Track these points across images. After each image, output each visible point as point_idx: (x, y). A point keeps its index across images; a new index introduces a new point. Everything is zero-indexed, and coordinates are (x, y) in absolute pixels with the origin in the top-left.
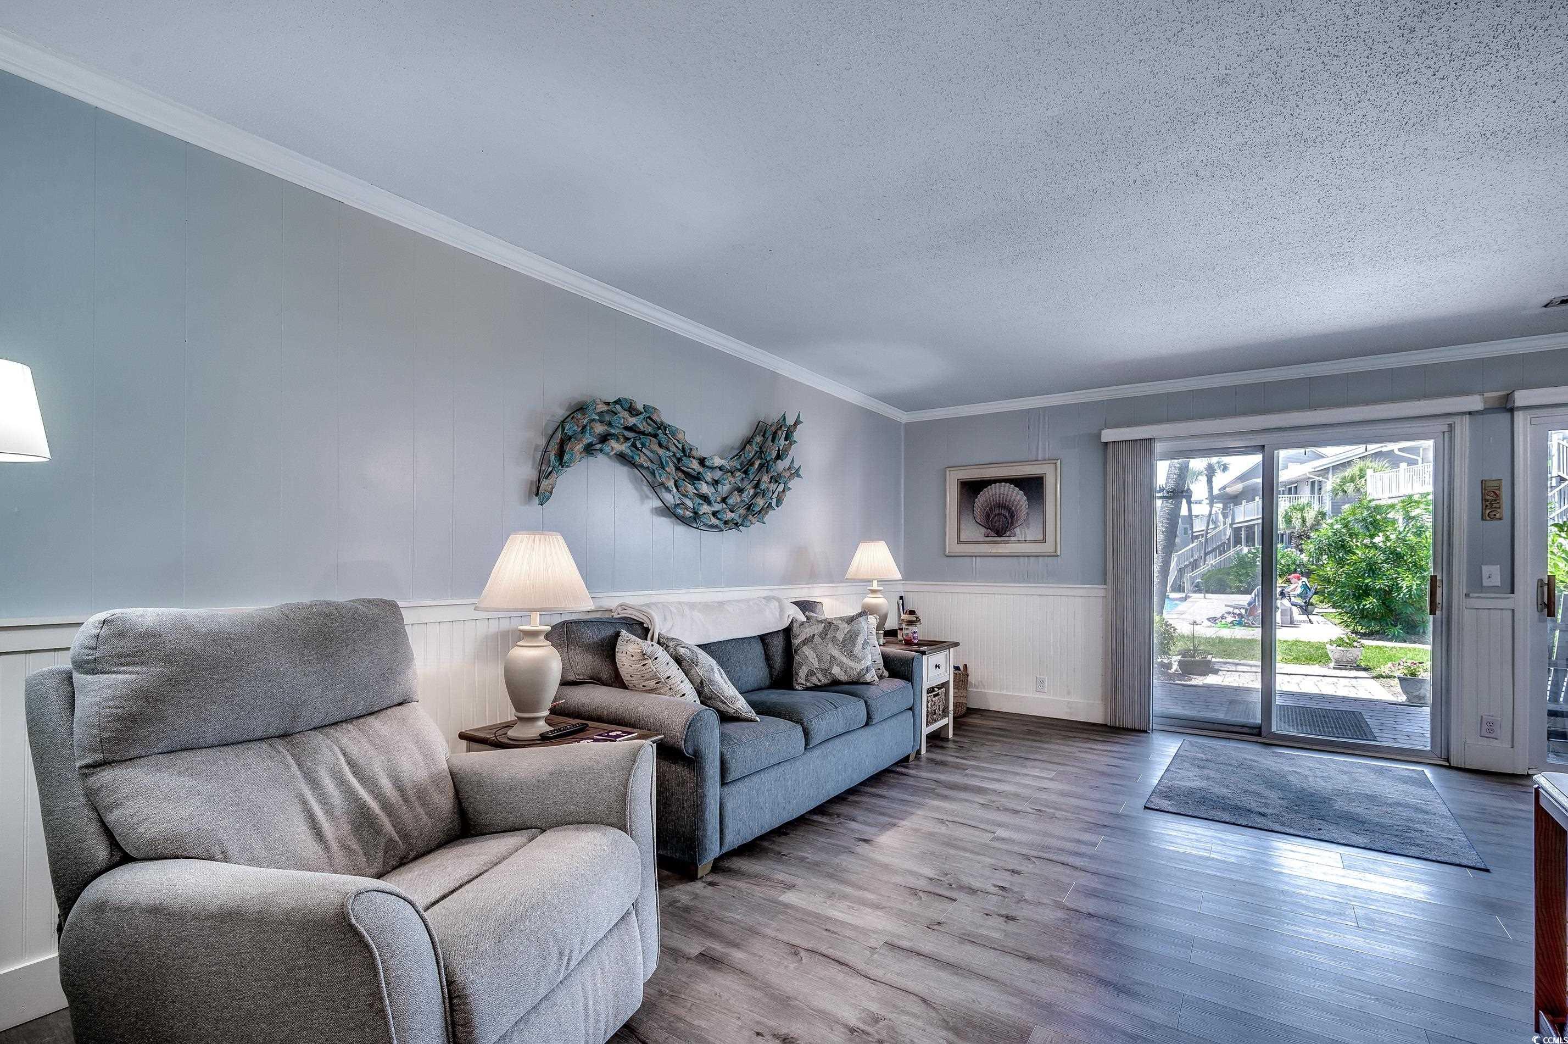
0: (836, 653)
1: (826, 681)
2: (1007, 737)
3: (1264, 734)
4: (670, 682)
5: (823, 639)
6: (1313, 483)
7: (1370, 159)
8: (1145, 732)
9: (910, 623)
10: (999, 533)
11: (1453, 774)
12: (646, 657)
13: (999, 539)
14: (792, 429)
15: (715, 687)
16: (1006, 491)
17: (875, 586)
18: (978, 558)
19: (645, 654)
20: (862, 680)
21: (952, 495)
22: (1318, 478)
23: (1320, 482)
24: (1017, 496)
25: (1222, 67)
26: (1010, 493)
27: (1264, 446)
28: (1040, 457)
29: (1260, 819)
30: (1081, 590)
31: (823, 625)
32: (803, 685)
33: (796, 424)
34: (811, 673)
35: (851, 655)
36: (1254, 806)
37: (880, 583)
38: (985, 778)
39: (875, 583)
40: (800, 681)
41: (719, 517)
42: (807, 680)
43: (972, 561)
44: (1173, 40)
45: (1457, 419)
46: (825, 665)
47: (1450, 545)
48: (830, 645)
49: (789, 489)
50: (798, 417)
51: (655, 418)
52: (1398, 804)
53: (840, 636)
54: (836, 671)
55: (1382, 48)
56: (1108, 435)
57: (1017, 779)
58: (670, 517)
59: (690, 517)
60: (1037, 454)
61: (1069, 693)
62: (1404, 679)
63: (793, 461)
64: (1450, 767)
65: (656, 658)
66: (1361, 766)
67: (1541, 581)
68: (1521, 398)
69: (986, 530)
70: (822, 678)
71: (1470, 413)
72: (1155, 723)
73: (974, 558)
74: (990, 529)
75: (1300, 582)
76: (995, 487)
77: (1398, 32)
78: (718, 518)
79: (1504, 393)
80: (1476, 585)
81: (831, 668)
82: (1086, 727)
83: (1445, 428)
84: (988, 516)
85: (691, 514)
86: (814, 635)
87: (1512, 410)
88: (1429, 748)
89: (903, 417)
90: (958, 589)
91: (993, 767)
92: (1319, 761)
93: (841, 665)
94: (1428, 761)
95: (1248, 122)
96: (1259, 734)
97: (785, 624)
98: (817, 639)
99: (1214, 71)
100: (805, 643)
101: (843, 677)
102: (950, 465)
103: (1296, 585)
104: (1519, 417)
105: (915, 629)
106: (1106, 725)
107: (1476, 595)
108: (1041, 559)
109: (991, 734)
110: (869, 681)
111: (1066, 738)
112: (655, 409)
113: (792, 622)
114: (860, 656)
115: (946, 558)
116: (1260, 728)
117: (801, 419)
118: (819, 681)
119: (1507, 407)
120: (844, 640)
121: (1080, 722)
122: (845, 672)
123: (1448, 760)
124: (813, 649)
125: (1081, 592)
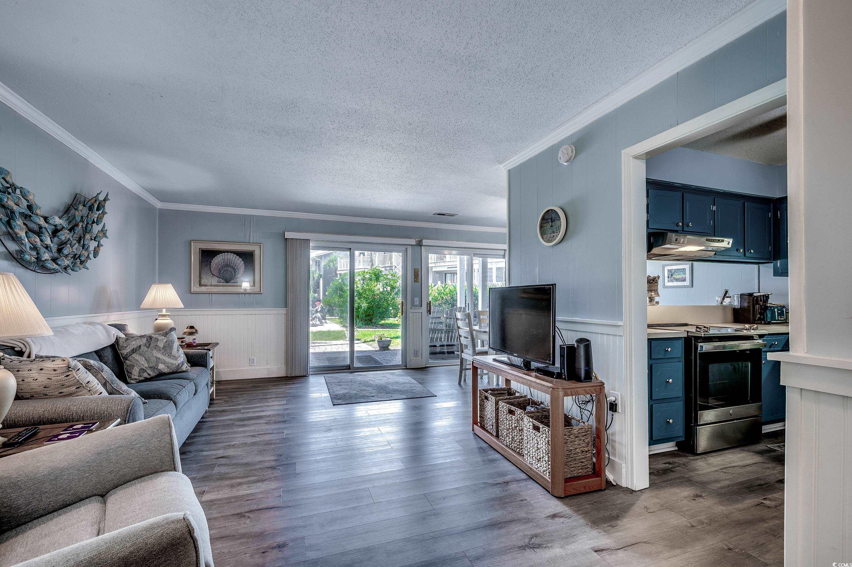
0: (159, 355)
1: (154, 374)
2: (245, 391)
3: (351, 368)
4: (90, 385)
5: (148, 348)
6: (316, 261)
7: (426, 161)
8: (306, 376)
9: (191, 334)
10: (227, 281)
11: (409, 371)
12: (71, 369)
13: (226, 284)
14: (103, 203)
15: (115, 385)
16: (231, 257)
17: (164, 312)
18: (213, 295)
19: (70, 367)
20: (180, 370)
21: (195, 258)
22: (318, 259)
23: (319, 261)
24: (239, 262)
25: (413, 121)
26: (234, 259)
27: (350, 249)
28: (251, 242)
29: (373, 398)
30: (275, 311)
31: (145, 339)
32: (137, 379)
33: (105, 200)
34: (143, 370)
35: (170, 355)
36: (368, 394)
37: (167, 310)
38: (256, 411)
39: (164, 310)
40: (133, 377)
41: (59, 263)
42: (139, 376)
43: (209, 297)
44: (407, 107)
45: (408, 247)
46: (153, 364)
47: (406, 291)
48: (154, 352)
49: (102, 246)
50: (107, 195)
51: (8, 179)
52: (403, 383)
53: (161, 345)
54: (161, 367)
55: (448, 135)
56: (288, 235)
57: (271, 408)
58: (13, 261)
59: (34, 262)
60: (250, 239)
61: (267, 364)
62: (379, 341)
63: (104, 226)
64: (407, 369)
65: (79, 370)
66: (388, 373)
67: (427, 303)
68: (425, 242)
69: (218, 278)
70: (151, 373)
71: (411, 245)
72: (310, 371)
73: (211, 295)
74: (221, 278)
75: (320, 305)
76: (224, 255)
77: (453, 133)
78: (57, 264)
79: (419, 240)
80: (413, 305)
81: (157, 365)
82: (279, 379)
83: (405, 249)
84: (220, 271)
85: (35, 260)
86: (140, 346)
87: (421, 246)
88: (401, 364)
89: (159, 205)
90: (206, 313)
91: (253, 406)
92: (374, 374)
93: (164, 363)
94: (401, 368)
95: (407, 138)
96: (350, 369)
97: (113, 340)
98: (143, 348)
99: (410, 120)
100: (134, 351)
101: (166, 370)
102: (194, 239)
103: (318, 307)
104: (423, 247)
105: (194, 337)
106: (287, 377)
107: (413, 308)
108: (252, 295)
109: (236, 391)
110: (184, 370)
111: (275, 385)
112: (8, 172)
113: (117, 339)
114: (177, 355)
115: (190, 295)
116: (349, 366)
117: (109, 197)
118: (149, 375)
119: (420, 244)
120: (164, 347)
121: (274, 377)
122: (168, 367)
123: (406, 366)
124: (141, 355)
125: (274, 312)
